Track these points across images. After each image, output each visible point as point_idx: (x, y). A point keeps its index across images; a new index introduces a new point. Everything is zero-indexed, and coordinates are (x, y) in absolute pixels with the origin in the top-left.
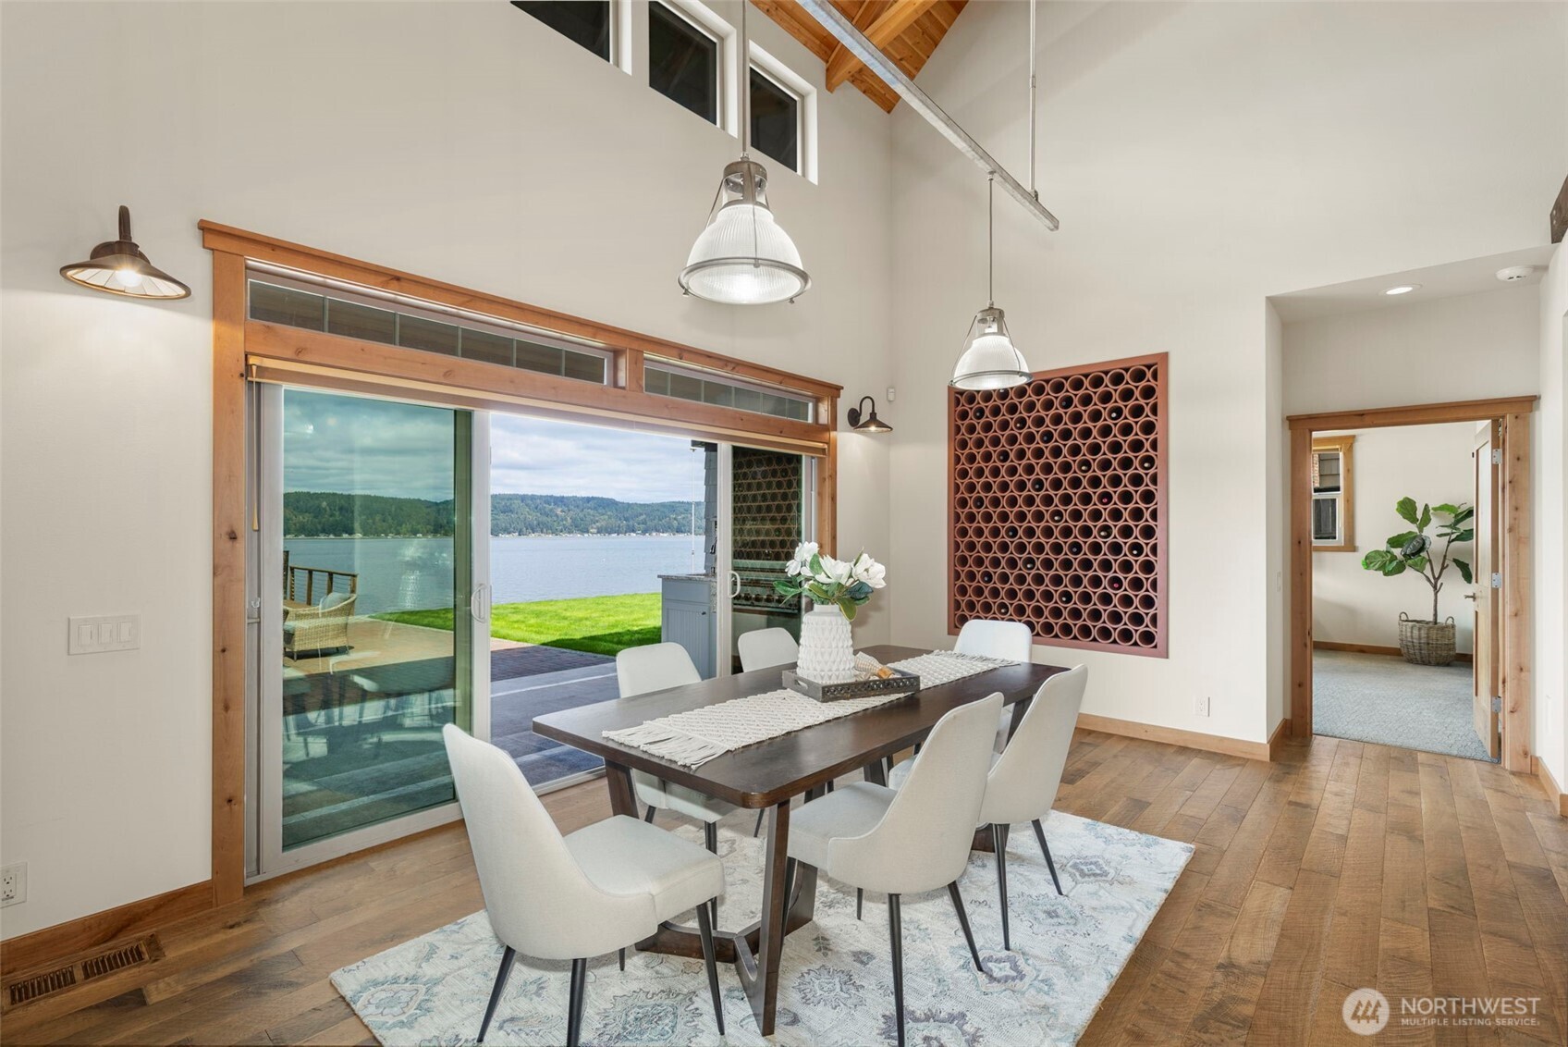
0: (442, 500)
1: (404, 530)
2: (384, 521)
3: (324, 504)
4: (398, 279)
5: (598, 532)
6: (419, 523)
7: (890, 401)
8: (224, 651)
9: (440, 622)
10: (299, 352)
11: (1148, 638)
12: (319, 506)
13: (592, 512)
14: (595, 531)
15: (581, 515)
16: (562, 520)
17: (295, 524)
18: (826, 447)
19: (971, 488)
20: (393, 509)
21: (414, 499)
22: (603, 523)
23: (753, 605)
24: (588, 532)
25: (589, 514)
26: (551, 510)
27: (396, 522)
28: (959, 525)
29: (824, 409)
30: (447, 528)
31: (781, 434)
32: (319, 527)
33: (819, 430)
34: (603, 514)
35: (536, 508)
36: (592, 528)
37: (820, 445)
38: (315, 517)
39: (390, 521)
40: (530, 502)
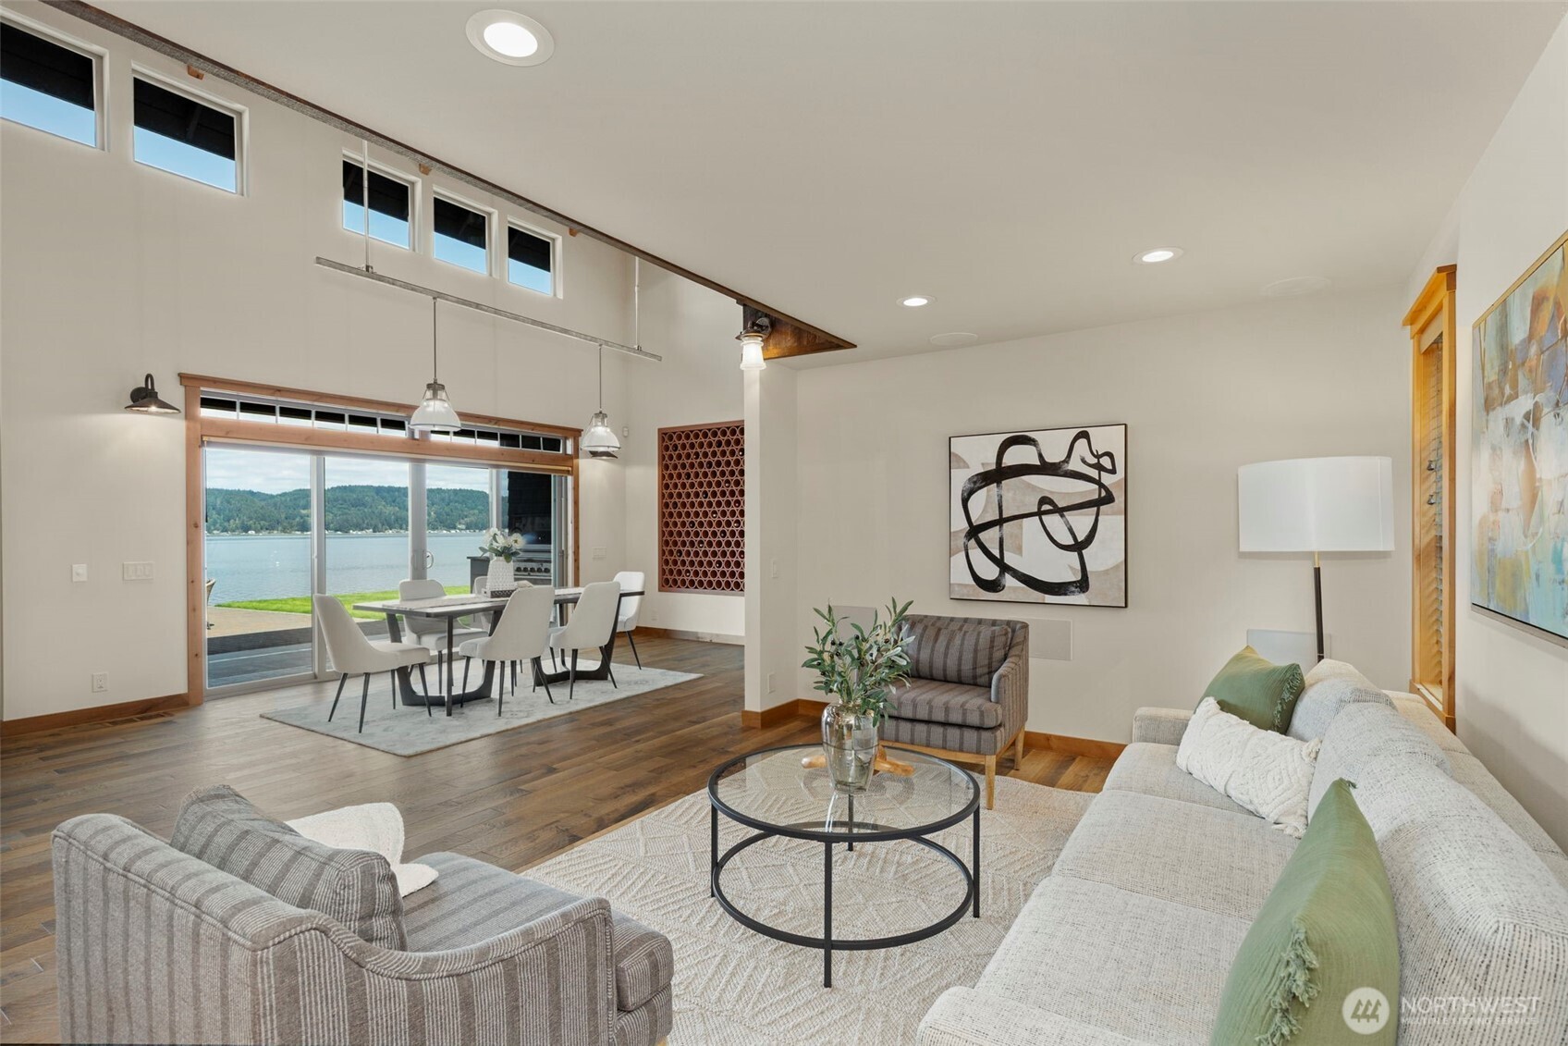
0: (280, 493)
4: (279, 391)
5: (467, 528)
6: (251, 518)
7: (625, 437)
8: (192, 582)
9: (288, 607)
10: (228, 433)
11: (737, 585)
13: (459, 506)
14: (464, 527)
15: (447, 509)
18: (570, 469)
19: (671, 496)
20: (219, 502)
21: (244, 491)
22: (472, 518)
23: (529, 575)
24: (455, 528)
25: (456, 508)
28: (665, 520)
29: (570, 444)
31: (533, 462)
33: (569, 459)
34: (473, 509)
35: (394, 501)
36: (460, 524)
37: (566, 468)
40: (385, 494)
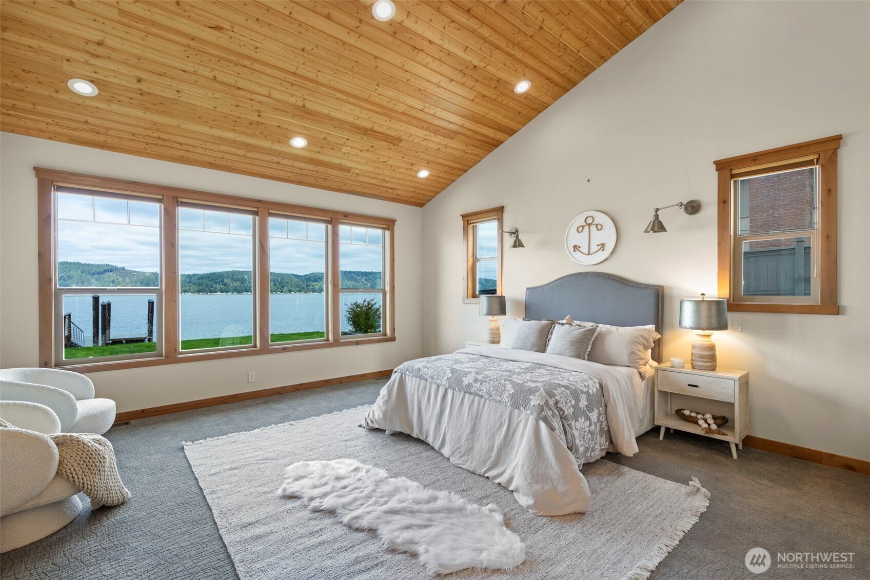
1: (285, 290)
2: (275, 285)
3: (246, 277)
12: (243, 278)
16: (365, 285)
17: (232, 287)
26: (360, 279)
27: (281, 286)
30: (306, 289)
32: (244, 289)
38: (242, 283)
39: (278, 285)
